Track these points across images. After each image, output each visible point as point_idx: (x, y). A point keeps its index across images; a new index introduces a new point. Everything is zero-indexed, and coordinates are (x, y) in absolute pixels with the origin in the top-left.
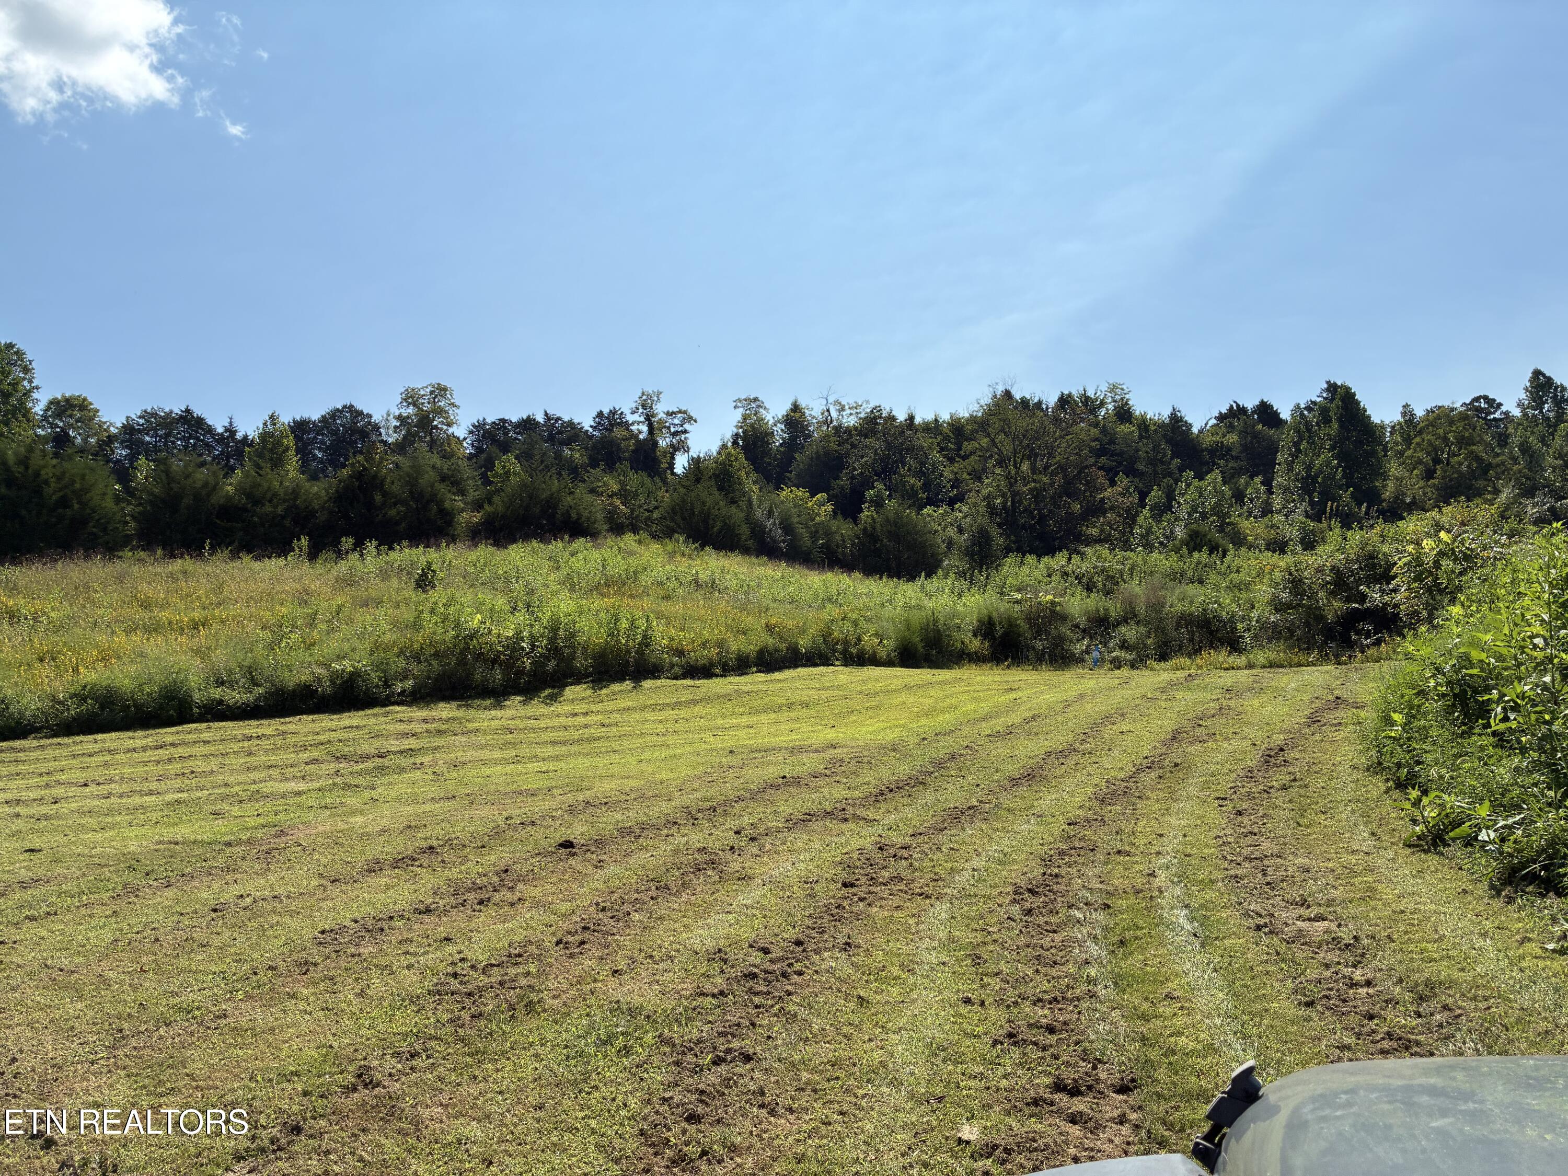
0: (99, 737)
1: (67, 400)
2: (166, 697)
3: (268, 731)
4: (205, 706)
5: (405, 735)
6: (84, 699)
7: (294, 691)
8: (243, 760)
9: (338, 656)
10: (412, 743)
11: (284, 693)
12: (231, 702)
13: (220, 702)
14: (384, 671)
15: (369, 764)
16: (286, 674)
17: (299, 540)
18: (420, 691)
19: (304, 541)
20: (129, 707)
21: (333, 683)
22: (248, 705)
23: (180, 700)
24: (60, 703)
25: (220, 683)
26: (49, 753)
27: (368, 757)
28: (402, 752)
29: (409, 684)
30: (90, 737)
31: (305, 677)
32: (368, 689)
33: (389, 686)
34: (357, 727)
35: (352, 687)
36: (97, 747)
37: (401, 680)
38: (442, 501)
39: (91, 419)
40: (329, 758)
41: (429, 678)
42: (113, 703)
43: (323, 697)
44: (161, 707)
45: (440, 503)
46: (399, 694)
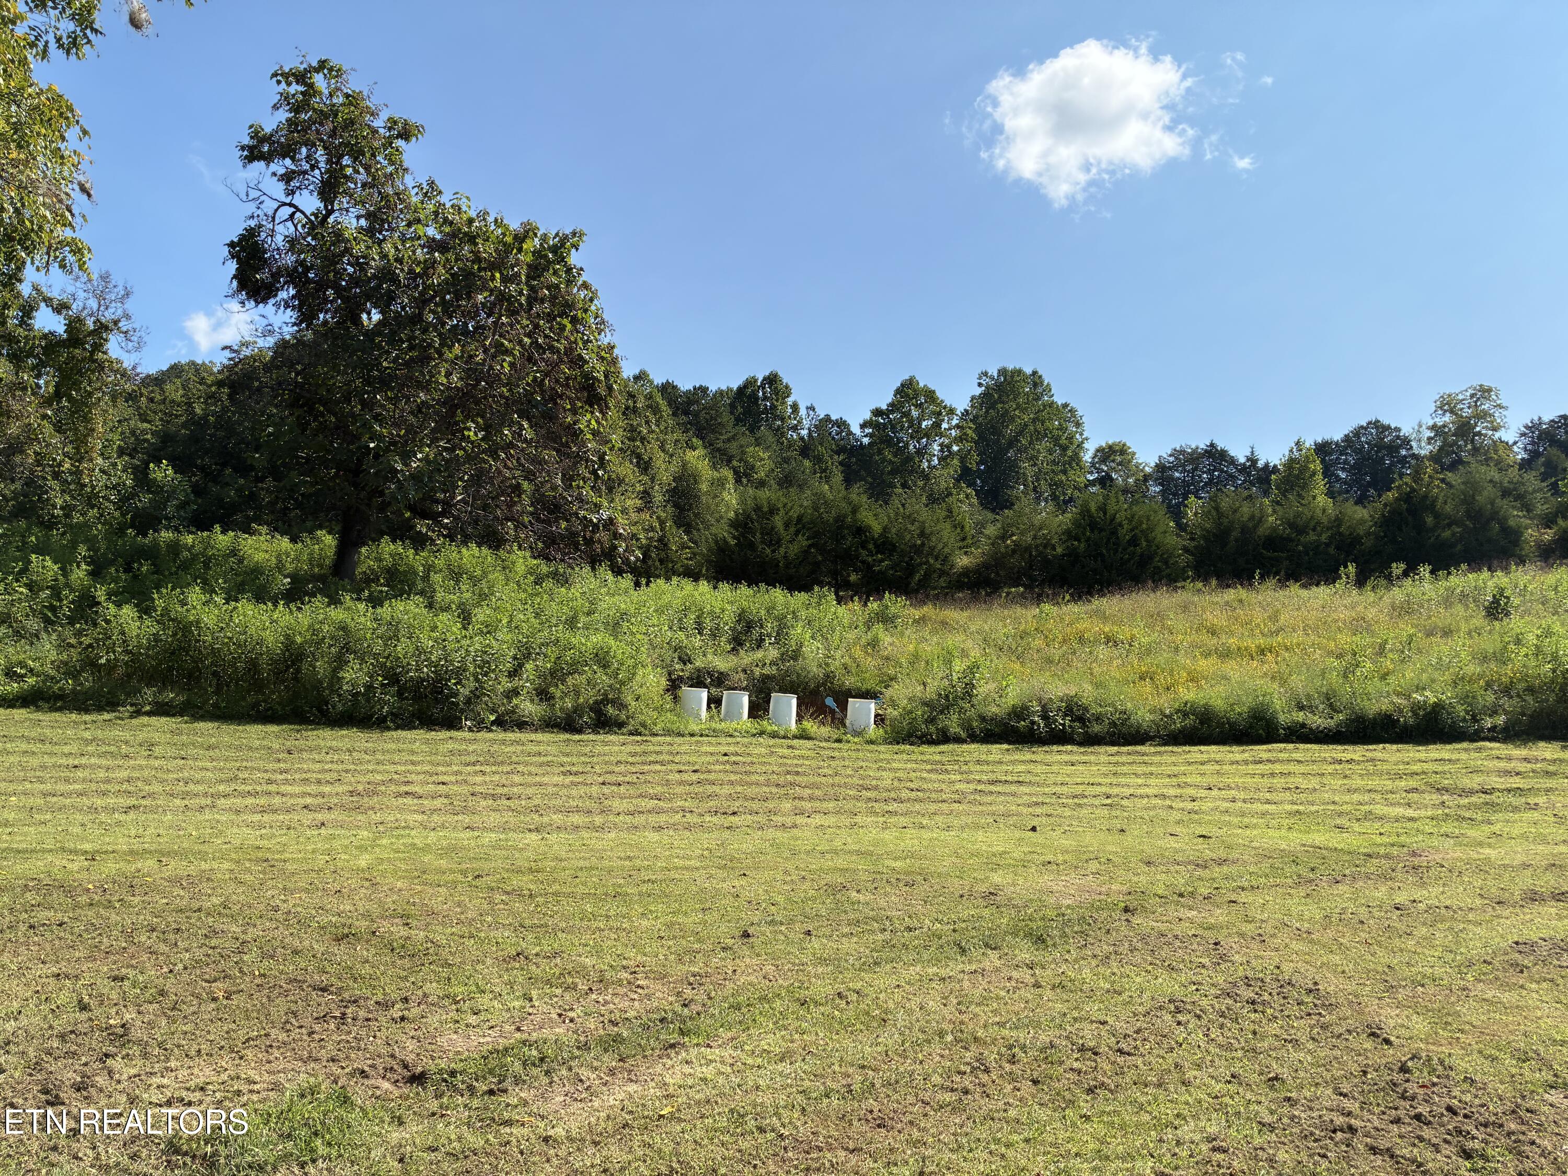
0: (1203, 748)
1: (1110, 447)
2: (1254, 717)
3: (1356, 757)
4: (1289, 728)
5: (1507, 773)
6: (1185, 715)
7: (1375, 719)
8: (1340, 782)
9: (1417, 687)
10: (1516, 782)
11: (1364, 721)
12: (1314, 726)
13: (1303, 725)
14: (1470, 705)
15: (1474, 799)
16: (1366, 703)
17: (1346, 567)
18: (1513, 727)
19: (1352, 568)
20: (1223, 724)
21: (1415, 714)
22: (1330, 730)
23: (1266, 720)
24: (1166, 716)
25: (1301, 708)
26: (1167, 758)
27: (1472, 792)
28: (1509, 791)
29: (1501, 720)
30: (1196, 748)
31: (1384, 706)
32: (1453, 722)
33: (1477, 721)
34: (1449, 760)
35: (1436, 719)
36: (1205, 757)
37: (1490, 716)
38: (1506, 519)
39: (1130, 461)
40: (1429, 789)
41: (1523, 714)
42: (1209, 719)
43: (1406, 727)
44: (1251, 727)
45: (1503, 522)
46: (1489, 730)
